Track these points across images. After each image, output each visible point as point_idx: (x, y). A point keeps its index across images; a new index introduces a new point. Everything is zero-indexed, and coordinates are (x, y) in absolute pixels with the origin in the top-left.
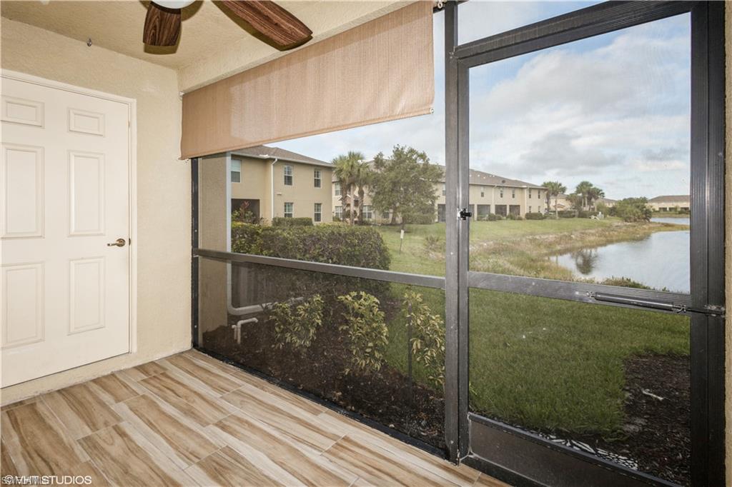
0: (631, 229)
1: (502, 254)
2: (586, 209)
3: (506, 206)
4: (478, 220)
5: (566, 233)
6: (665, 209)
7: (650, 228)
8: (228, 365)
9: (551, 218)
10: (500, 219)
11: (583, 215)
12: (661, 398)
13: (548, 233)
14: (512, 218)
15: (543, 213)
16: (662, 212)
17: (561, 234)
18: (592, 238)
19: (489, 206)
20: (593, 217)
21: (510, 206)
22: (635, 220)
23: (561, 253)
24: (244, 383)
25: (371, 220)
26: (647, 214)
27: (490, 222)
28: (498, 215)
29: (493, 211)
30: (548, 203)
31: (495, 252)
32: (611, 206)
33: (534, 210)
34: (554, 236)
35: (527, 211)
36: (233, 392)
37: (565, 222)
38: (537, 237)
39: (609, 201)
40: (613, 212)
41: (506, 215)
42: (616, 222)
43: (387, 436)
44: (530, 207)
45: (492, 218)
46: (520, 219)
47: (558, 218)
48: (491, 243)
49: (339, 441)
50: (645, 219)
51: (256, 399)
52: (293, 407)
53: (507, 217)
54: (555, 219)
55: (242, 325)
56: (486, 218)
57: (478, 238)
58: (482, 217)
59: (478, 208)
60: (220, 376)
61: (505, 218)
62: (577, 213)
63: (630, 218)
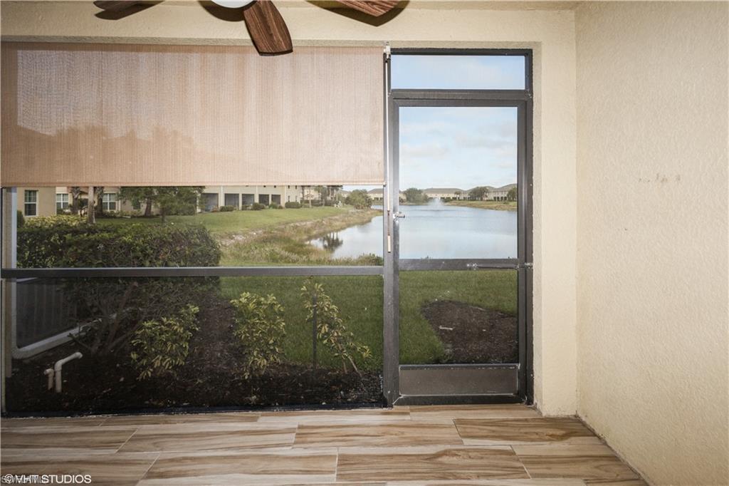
0: (361, 215)
1: (272, 241)
2: (329, 198)
3: (268, 195)
4: (243, 209)
5: (319, 220)
6: (377, 199)
7: (372, 214)
8: (85, 417)
9: (305, 207)
10: (263, 208)
11: (328, 204)
12: (451, 329)
13: (306, 221)
14: (274, 207)
15: (299, 201)
16: (376, 201)
17: (316, 221)
18: (337, 223)
19: (253, 195)
20: (335, 205)
21: (272, 195)
22: (362, 208)
23: (316, 237)
24: (134, 426)
25: (115, 211)
26: (369, 202)
27: (254, 211)
28: (261, 204)
29: (257, 200)
30: (303, 193)
31: (265, 241)
32: (346, 196)
33: (292, 200)
34: (311, 222)
35: (286, 201)
36: (130, 440)
37: (317, 210)
38: (298, 224)
39: (346, 192)
40: (348, 201)
41: (268, 205)
42: (351, 209)
43: (331, 411)
44: (289, 197)
45: (256, 207)
46: (281, 208)
47: (311, 206)
48: (260, 232)
49: (298, 431)
50: (368, 206)
51: (173, 435)
52: (223, 424)
53: (270, 207)
54: (309, 207)
55: (64, 366)
56: (250, 208)
57: (247, 227)
58: (246, 207)
59: (243, 198)
60: (88, 432)
61: (268, 207)
62: (324, 202)
63: (359, 206)
